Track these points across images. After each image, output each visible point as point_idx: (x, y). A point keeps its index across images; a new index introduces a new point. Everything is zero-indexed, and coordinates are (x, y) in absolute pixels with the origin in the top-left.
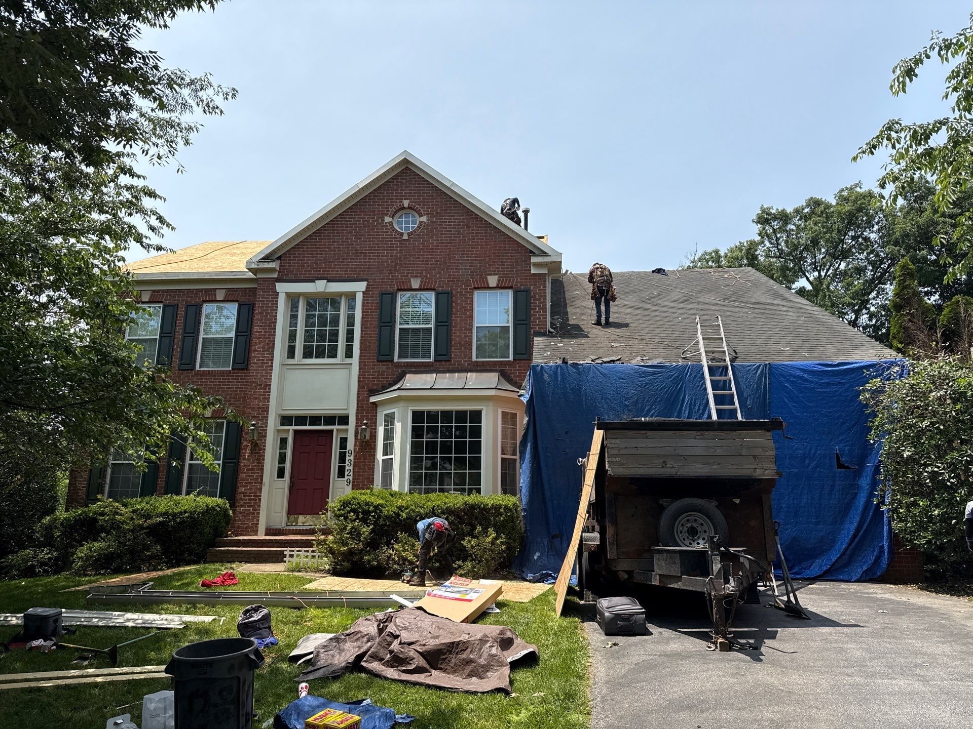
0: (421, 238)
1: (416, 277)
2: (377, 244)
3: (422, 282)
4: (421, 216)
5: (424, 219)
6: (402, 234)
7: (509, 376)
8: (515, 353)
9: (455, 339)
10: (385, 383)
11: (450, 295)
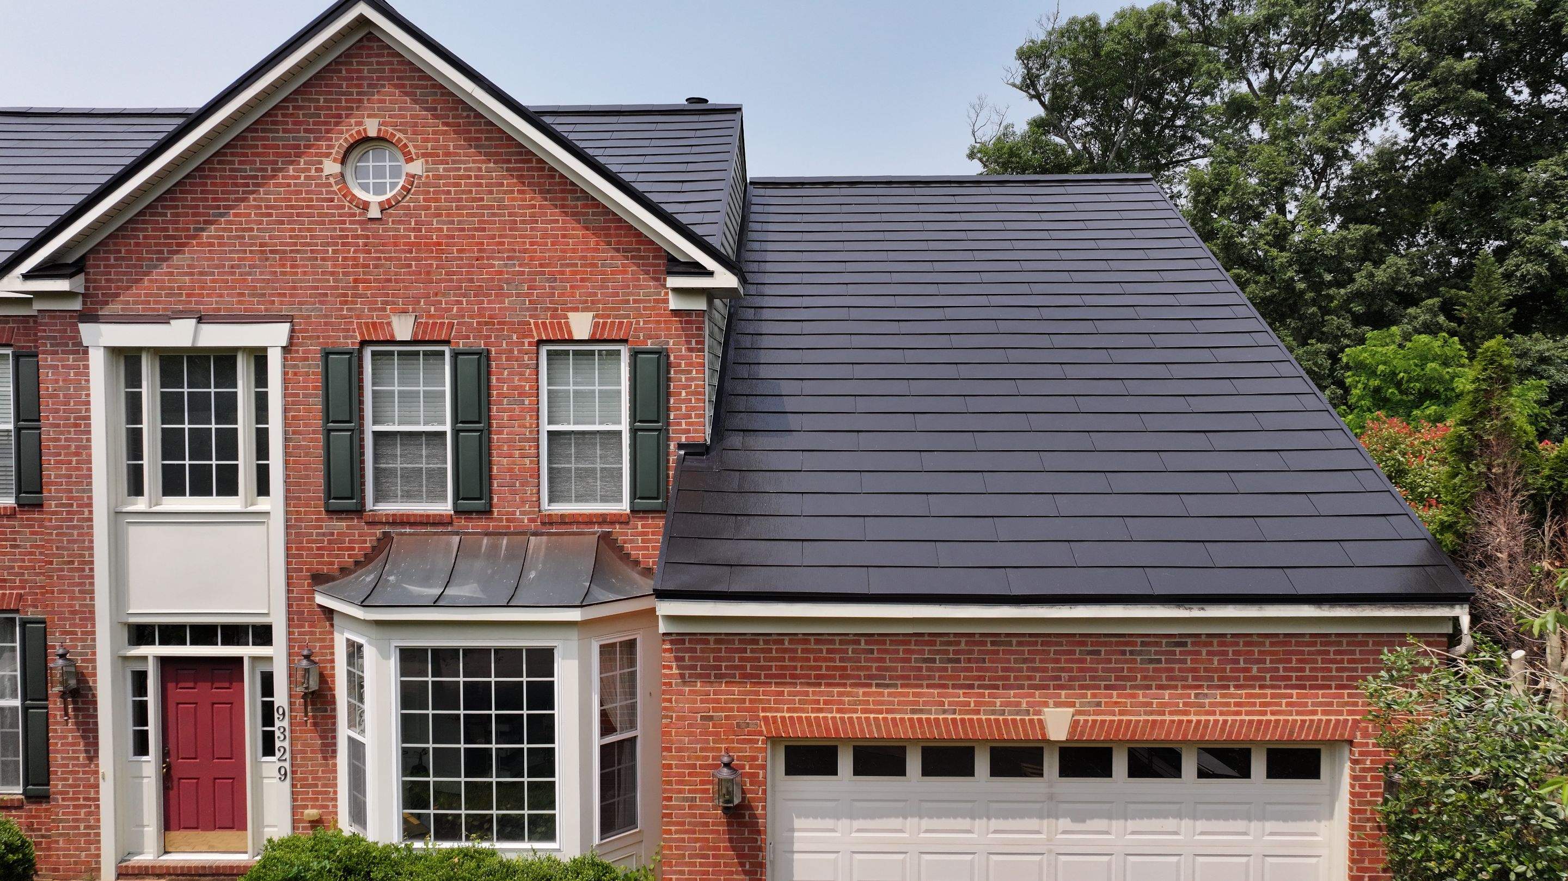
0: (411, 216)
1: (405, 312)
2: (309, 230)
3: (417, 324)
4: (409, 160)
5: (416, 167)
6: (366, 206)
7: (622, 548)
8: (634, 495)
9: (500, 463)
10: (347, 560)
11: (483, 357)
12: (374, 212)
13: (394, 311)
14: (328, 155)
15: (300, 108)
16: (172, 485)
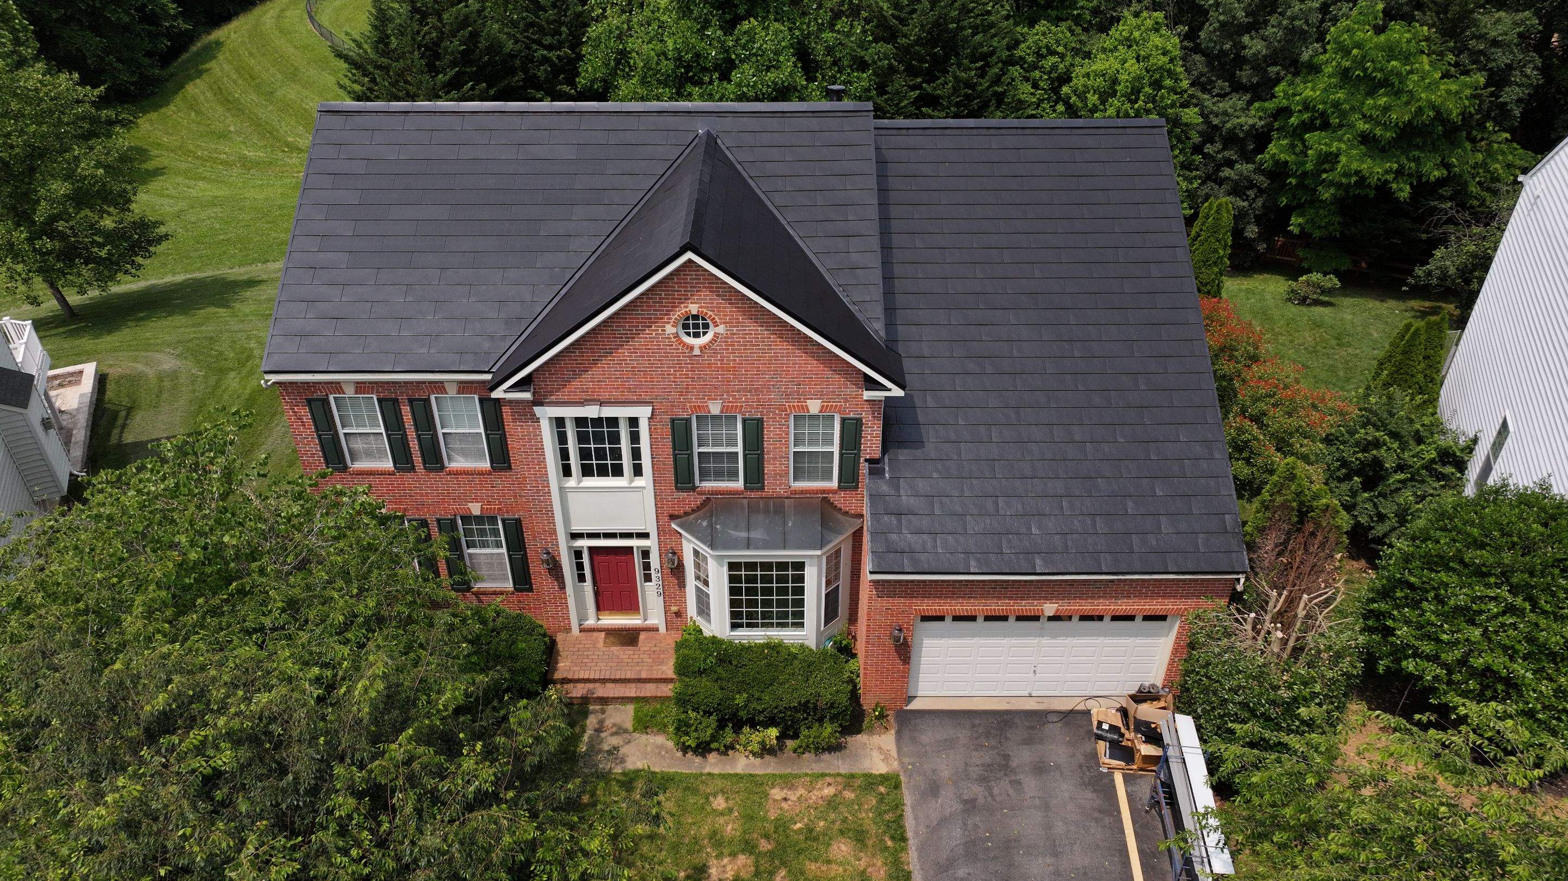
0: (717, 353)
1: (716, 400)
3: (723, 406)
4: (716, 325)
5: (721, 329)
6: (692, 348)
7: (832, 503)
8: (840, 481)
9: (768, 468)
10: (687, 509)
11: (760, 422)
12: (697, 352)
13: (709, 399)
14: (668, 323)
15: (651, 298)
16: (587, 471)
